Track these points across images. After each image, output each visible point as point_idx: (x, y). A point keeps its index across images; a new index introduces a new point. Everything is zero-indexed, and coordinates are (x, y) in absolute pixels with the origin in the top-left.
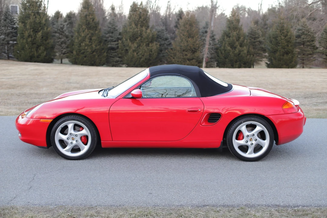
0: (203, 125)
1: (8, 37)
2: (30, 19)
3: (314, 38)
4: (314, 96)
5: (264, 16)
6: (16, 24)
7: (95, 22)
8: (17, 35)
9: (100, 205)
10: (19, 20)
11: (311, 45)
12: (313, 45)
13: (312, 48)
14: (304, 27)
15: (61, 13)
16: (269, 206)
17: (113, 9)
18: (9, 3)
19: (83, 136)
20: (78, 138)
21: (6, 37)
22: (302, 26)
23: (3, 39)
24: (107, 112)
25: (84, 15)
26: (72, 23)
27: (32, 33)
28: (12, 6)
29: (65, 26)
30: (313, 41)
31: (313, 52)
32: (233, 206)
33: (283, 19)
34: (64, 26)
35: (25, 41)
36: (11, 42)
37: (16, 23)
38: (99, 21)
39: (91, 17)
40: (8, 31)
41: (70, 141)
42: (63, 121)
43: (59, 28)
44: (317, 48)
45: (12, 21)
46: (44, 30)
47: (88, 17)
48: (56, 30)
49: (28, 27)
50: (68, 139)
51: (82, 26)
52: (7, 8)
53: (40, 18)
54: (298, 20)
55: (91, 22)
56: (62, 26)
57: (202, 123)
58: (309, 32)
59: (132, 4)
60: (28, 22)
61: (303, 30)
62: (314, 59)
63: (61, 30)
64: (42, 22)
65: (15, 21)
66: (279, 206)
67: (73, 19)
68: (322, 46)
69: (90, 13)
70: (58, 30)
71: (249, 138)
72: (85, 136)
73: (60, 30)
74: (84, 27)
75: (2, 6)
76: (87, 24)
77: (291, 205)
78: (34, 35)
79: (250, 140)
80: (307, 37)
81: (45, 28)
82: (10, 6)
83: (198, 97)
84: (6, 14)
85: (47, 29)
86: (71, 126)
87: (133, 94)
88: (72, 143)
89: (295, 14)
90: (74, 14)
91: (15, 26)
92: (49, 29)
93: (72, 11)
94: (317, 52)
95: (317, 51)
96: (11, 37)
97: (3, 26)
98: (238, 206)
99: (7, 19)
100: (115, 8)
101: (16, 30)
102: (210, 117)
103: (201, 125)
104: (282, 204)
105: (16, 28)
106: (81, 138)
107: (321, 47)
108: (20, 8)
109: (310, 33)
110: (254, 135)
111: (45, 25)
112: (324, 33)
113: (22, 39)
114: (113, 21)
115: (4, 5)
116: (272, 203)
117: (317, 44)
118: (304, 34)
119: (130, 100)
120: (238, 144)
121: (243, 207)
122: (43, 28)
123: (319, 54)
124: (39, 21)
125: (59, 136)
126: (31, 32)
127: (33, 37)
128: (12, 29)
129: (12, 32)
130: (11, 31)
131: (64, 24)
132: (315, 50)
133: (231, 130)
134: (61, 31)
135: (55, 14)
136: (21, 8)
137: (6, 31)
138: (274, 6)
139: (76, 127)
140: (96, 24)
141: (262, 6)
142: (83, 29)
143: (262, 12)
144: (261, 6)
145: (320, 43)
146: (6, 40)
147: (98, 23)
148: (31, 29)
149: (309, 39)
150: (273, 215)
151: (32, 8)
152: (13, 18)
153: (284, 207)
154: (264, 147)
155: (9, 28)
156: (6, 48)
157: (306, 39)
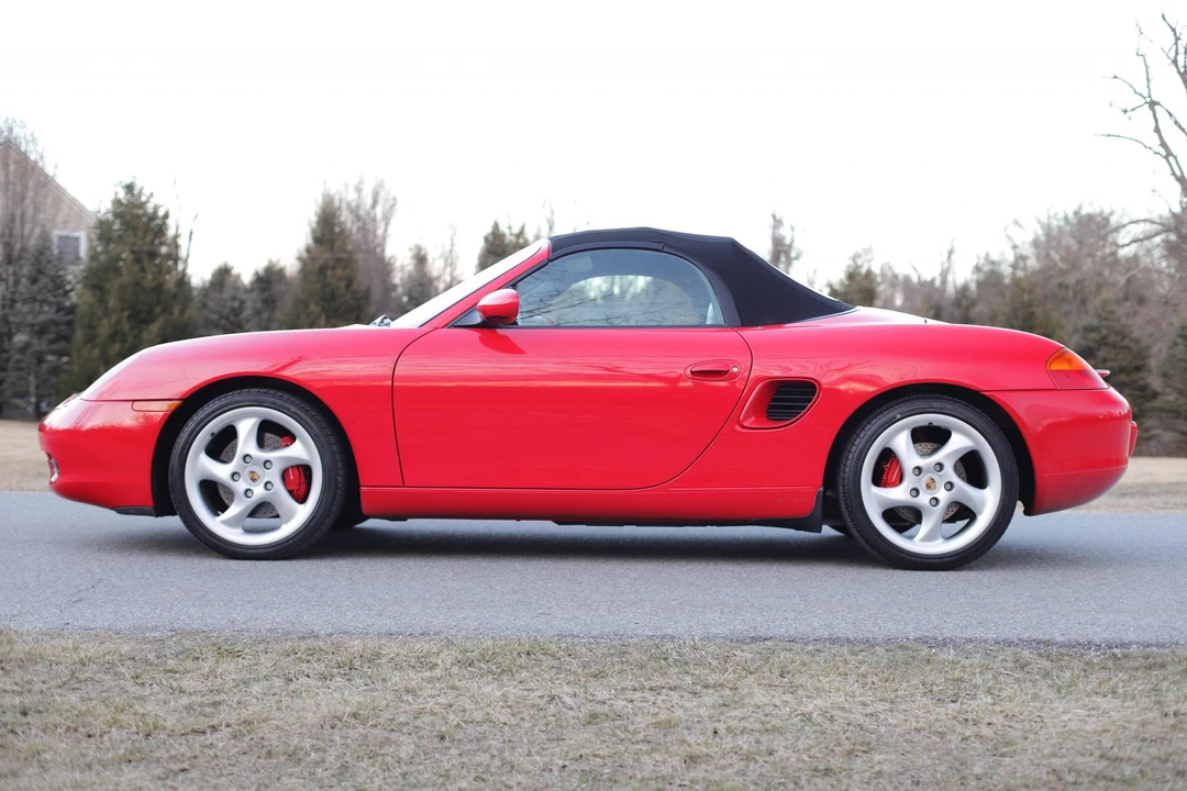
0: (745, 424)
1: (40, 338)
2: (121, 275)
3: (1143, 359)
4: (1155, 491)
5: (963, 291)
6: (72, 294)
7: (355, 293)
8: (73, 332)
9: (345, 633)
10: (86, 278)
11: (1135, 382)
12: (1141, 383)
13: (1138, 393)
14: (1106, 319)
15: (234, 272)
16: (1010, 644)
17: (421, 259)
18: (53, 220)
19: (292, 467)
20: (274, 475)
21: (35, 341)
22: (1099, 316)
23: (21, 344)
24: (385, 383)
25: (317, 265)
26: (274, 301)
27: (126, 326)
28: (61, 238)
29: (249, 304)
30: (1138, 369)
31: (1140, 410)
32: (869, 643)
33: (1031, 292)
34: (242, 303)
35: (96, 352)
36: (50, 358)
37: (72, 290)
38: (369, 289)
39: (339, 272)
40: (43, 318)
41: (240, 486)
42: (217, 409)
43: (226, 311)
44: (1155, 395)
45: (58, 284)
46: (171, 314)
47: (329, 273)
48: (215, 317)
49: (112, 302)
50: (236, 477)
51: (307, 307)
52: (45, 237)
53: (160, 272)
54: (1084, 301)
55: (342, 291)
56: (236, 304)
57: (745, 419)
58: (1123, 338)
59: (490, 230)
60: (114, 285)
61: (1104, 331)
62: (1146, 435)
63: (232, 318)
64: (166, 287)
65: (69, 283)
66: (1047, 643)
67: (276, 288)
68: (1174, 389)
69: (338, 260)
70: (221, 317)
71: (925, 478)
72: (298, 466)
73: (227, 318)
74: (314, 308)
75: (26, 231)
76: (324, 299)
77: (1098, 641)
78: (136, 331)
79: (928, 486)
80: (1117, 354)
81: (176, 311)
82: (56, 233)
83: (728, 326)
84: (37, 259)
85: (183, 311)
86: (246, 428)
87: (485, 306)
88: (249, 494)
89: (1071, 279)
90: (281, 272)
91: (68, 303)
92: (188, 314)
93: (274, 259)
94: (1154, 409)
95: (1157, 403)
96: (51, 342)
97: (25, 301)
98: (888, 641)
99: (40, 276)
100: (430, 260)
101: (70, 317)
102: (774, 400)
103: (738, 428)
104: (1060, 639)
105: (72, 310)
106: (284, 475)
107: (1169, 390)
108: (90, 240)
109: (1126, 342)
110: (940, 466)
111: (175, 297)
112: (1180, 341)
113: (89, 346)
114: (420, 289)
115: (32, 230)
116: (1025, 636)
117: (1155, 383)
118: (1106, 344)
119: (475, 334)
120: (881, 500)
121: (908, 644)
122: (167, 310)
123: (1164, 415)
124: (155, 283)
125: (200, 465)
126: (124, 320)
127: (130, 339)
128: (58, 311)
129: (55, 323)
130: (54, 317)
131: (244, 297)
132: (1150, 401)
133: (854, 448)
134: (232, 323)
135: (214, 275)
136: (94, 236)
137: (35, 318)
138: (995, 257)
139: (268, 435)
140: (358, 299)
141: (954, 257)
142: (308, 315)
143: (954, 281)
144: (949, 257)
145: (1165, 375)
146: (31, 350)
147: (367, 296)
148: (123, 310)
149: (1125, 363)
150: (1028, 664)
151: (131, 239)
152: (61, 273)
153: (1070, 646)
154: (980, 514)
155: (46, 308)
156: (31, 378)
157: (1113, 360)
